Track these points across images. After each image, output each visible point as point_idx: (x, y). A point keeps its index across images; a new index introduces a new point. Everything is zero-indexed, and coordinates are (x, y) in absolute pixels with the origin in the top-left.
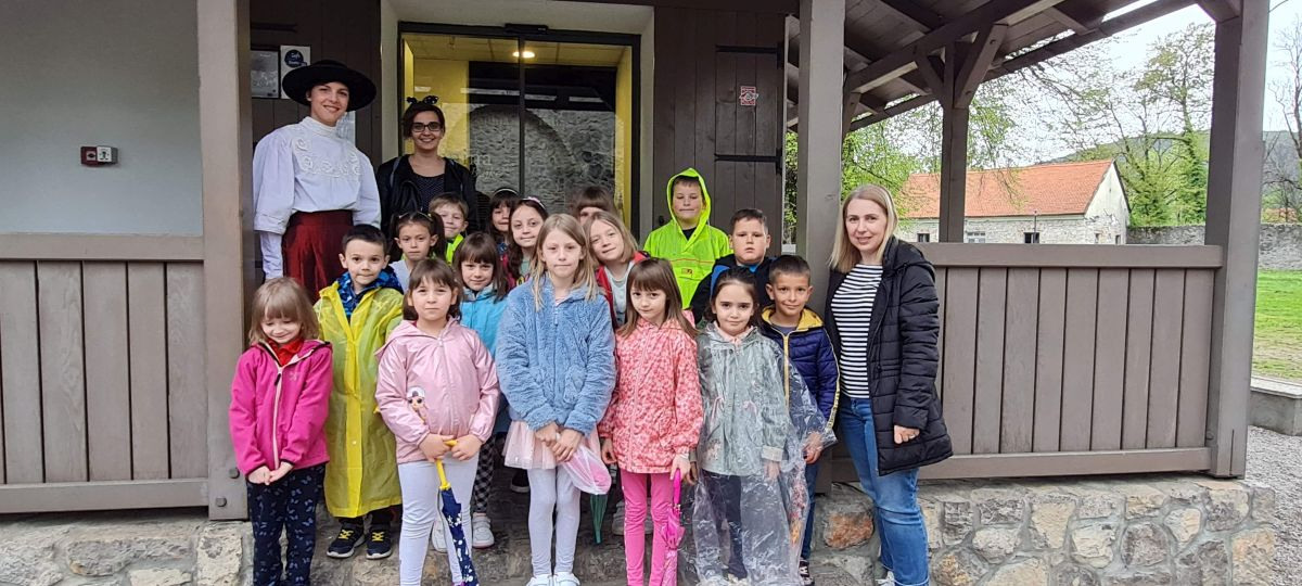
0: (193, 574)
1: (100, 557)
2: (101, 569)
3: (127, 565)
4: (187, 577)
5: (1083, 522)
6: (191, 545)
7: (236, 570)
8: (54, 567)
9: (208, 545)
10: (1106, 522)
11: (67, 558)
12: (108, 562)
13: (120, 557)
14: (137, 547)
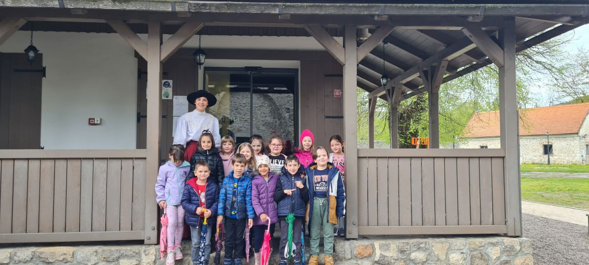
0: (140, 261)
1: (111, 255)
2: (111, 259)
3: (118, 258)
4: (137, 262)
5: (453, 251)
6: (139, 251)
7: (154, 260)
8: (96, 258)
9: (145, 251)
10: (462, 251)
11: (100, 255)
12: (113, 257)
13: (117, 255)
14: (122, 252)
